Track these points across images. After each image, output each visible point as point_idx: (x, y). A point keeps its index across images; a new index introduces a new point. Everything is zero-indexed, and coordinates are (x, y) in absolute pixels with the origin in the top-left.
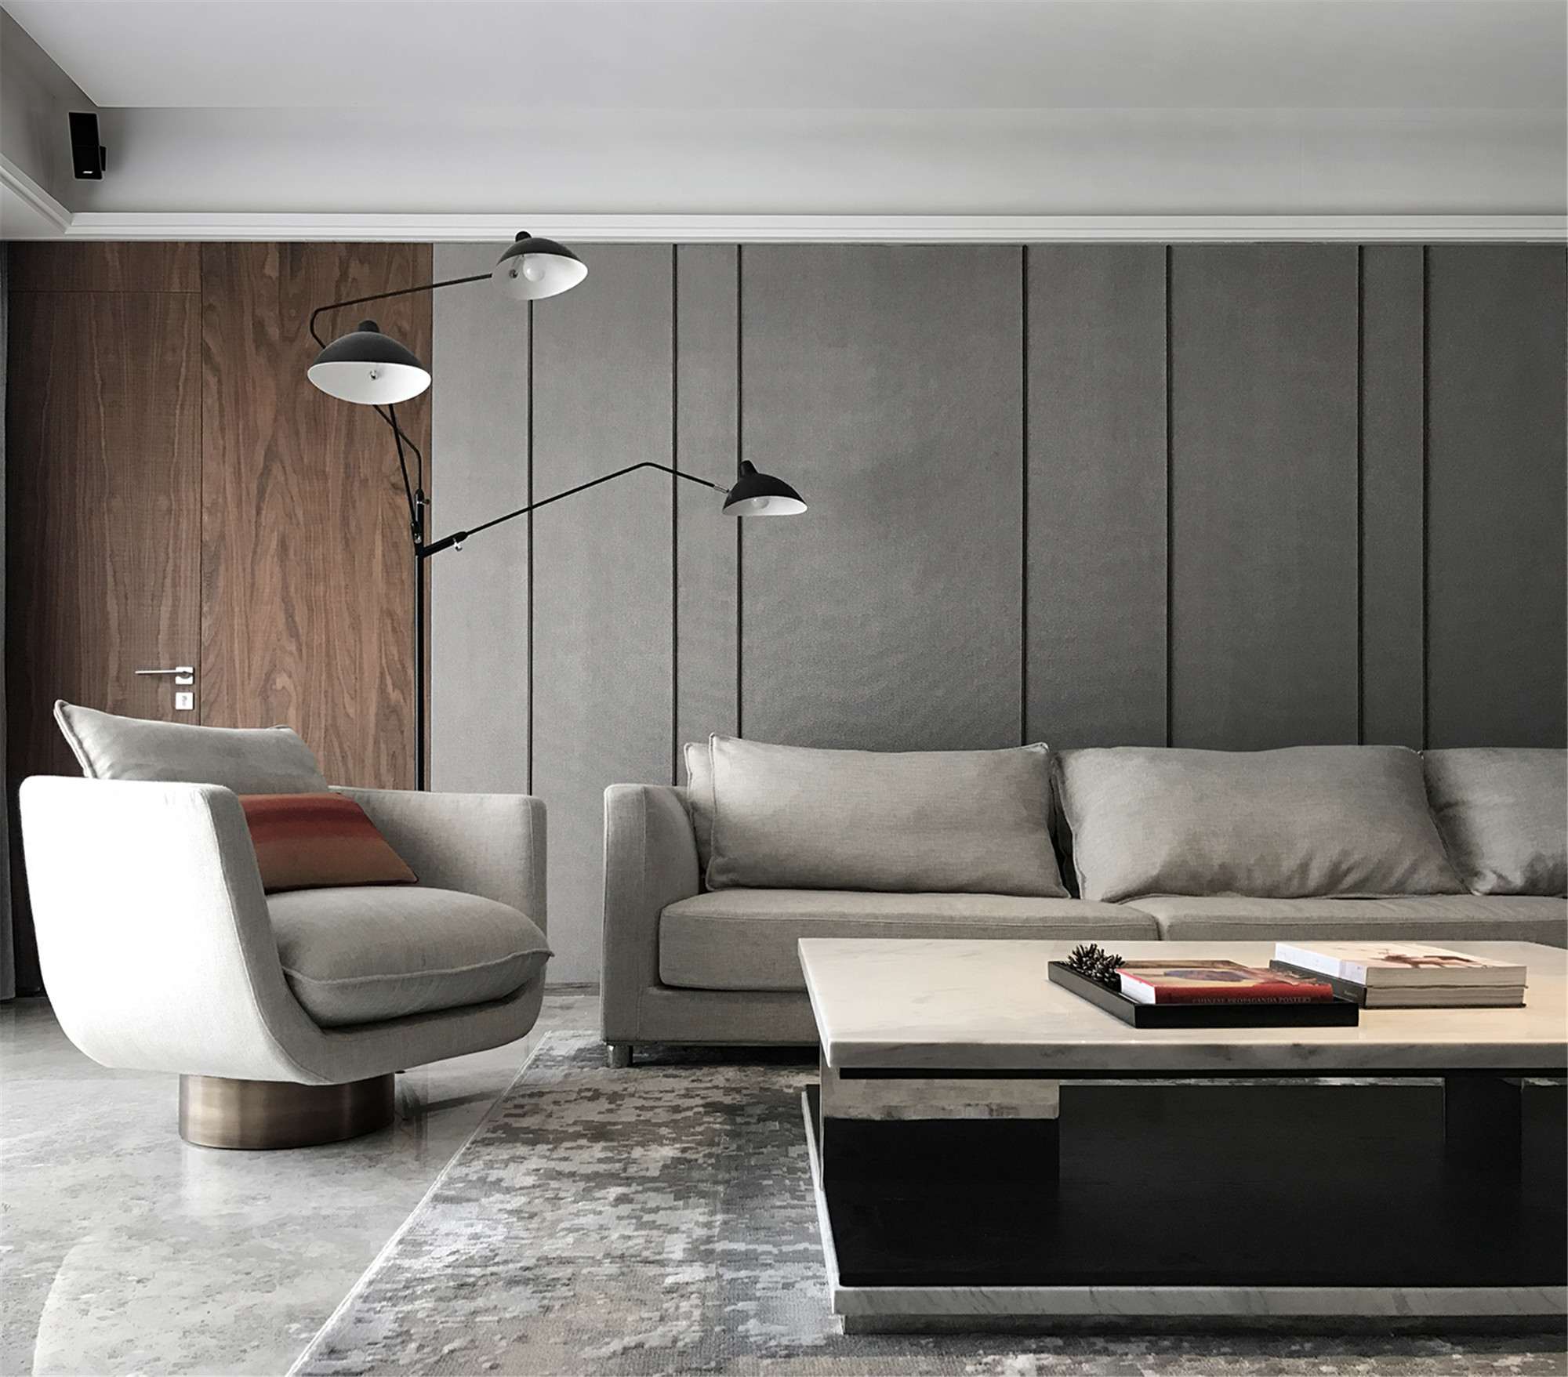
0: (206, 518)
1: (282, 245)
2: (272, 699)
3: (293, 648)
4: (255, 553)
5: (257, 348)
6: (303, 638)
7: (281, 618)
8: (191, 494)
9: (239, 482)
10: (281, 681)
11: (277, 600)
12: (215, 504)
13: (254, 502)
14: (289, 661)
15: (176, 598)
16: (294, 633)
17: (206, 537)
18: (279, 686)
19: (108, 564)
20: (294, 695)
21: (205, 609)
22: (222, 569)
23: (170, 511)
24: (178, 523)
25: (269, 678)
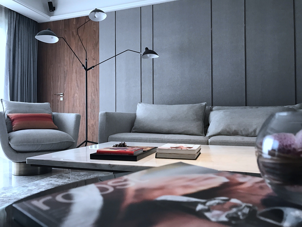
0: (65, 67)
1: (76, 18)
2: (75, 98)
3: (78, 89)
4: (72, 73)
5: (72, 37)
6: (79, 87)
7: (76, 84)
8: (63, 63)
9: (70, 61)
10: (76, 95)
11: (75, 81)
12: (66, 65)
13: (72, 64)
14: (77, 92)
15: (60, 81)
16: (78, 87)
17: (65, 71)
18: (76, 96)
19: (51, 76)
20: (78, 97)
21: (65, 83)
22: (67, 76)
23: (60, 66)
24: (61, 68)
25: (74, 95)
